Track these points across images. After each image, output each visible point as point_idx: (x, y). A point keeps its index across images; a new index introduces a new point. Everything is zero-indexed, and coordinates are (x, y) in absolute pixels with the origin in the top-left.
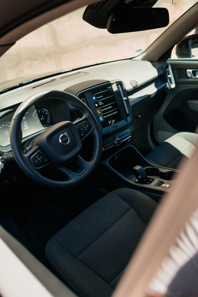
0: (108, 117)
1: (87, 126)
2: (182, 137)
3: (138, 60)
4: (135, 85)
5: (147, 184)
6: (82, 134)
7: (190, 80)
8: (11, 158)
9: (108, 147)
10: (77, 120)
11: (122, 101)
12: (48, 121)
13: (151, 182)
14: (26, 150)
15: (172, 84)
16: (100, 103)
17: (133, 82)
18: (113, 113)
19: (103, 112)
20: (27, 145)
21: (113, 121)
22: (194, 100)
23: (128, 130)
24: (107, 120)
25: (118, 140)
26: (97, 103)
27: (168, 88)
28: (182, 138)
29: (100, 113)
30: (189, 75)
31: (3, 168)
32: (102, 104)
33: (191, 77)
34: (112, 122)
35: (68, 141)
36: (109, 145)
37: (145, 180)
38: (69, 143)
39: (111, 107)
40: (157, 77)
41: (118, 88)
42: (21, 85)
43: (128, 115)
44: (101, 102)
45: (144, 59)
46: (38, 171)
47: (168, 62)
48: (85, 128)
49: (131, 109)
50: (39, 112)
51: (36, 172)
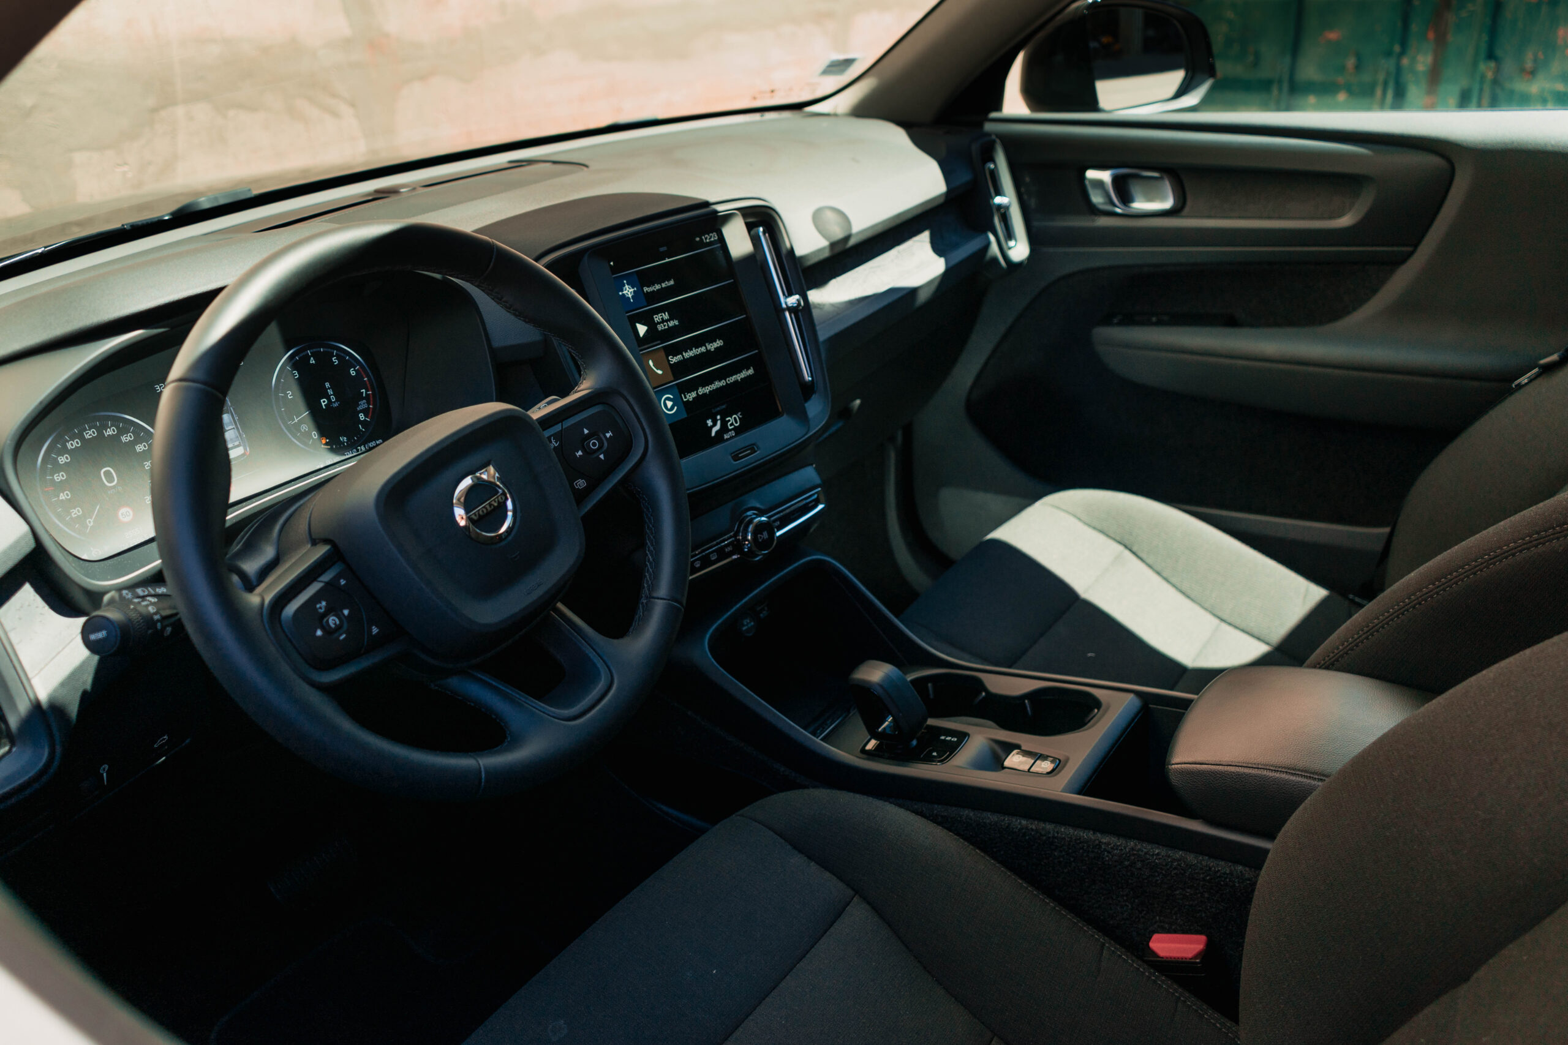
0: (704, 395)
1: (608, 435)
2: (1075, 516)
3: (835, 115)
4: (838, 233)
5: (929, 759)
6: (581, 484)
7: (1103, 222)
8: (148, 620)
9: (706, 562)
10: (542, 404)
11: (779, 310)
12: (362, 417)
13: (951, 750)
14: (243, 575)
15: (1012, 243)
16: (663, 321)
17: (830, 216)
18: (732, 379)
19: (678, 370)
20: (250, 548)
21: (733, 421)
22: (1121, 323)
23: (809, 474)
24: (698, 411)
25: (761, 523)
26: (646, 319)
27: (995, 260)
28: (1072, 520)
29: (660, 372)
30: (1097, 199)
31: (88, 687)
32: (671, 324)
33: (1109, 208)
34: (724, 424)
35: (505, 517)
36: (712, 549)
37: (914, 742)
38: (510, 530)
39: (719, 343)
40: (942, 200)
41: (756, 241)
42: (186, 216)
43: (808, 390)
44: (666, 316)
45: (864, 110)
46: (329, 690)
47: (989, 127)
48: (594, 444)
49: (824, 362)
50: (312, 361)
51: (316, 699)
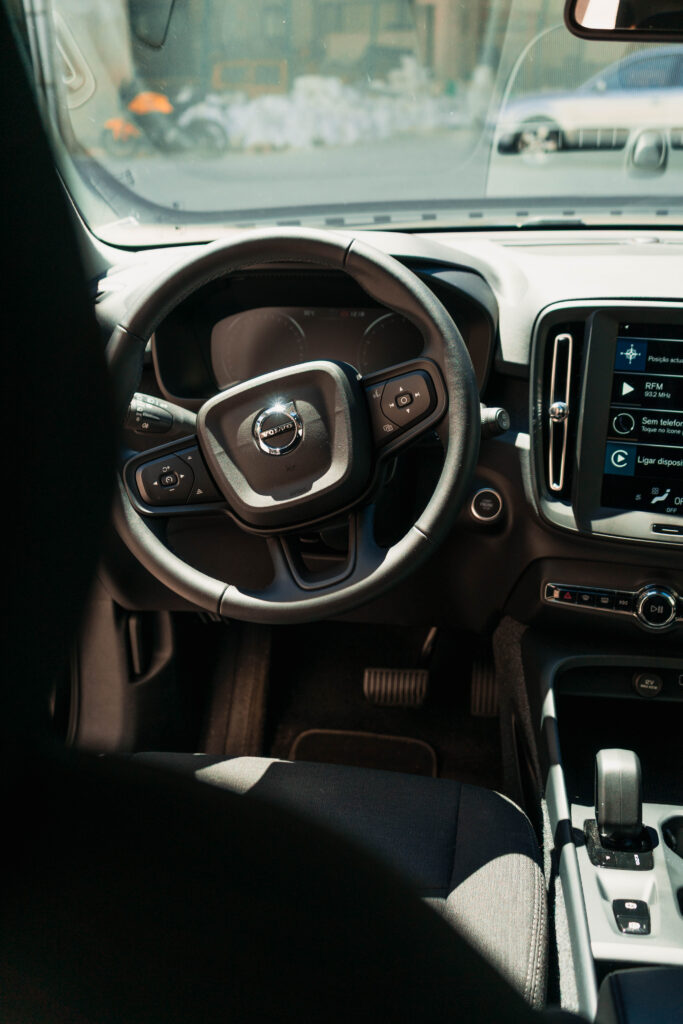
0: (663, 466)
1: (417, 395)
6: (389, 428)
9: (595, 601)
16: (654, 389)
24: (647, 477)
26: (637, 382)
32: (662, 395)
44: (660, 387)
48: (404, 400)
